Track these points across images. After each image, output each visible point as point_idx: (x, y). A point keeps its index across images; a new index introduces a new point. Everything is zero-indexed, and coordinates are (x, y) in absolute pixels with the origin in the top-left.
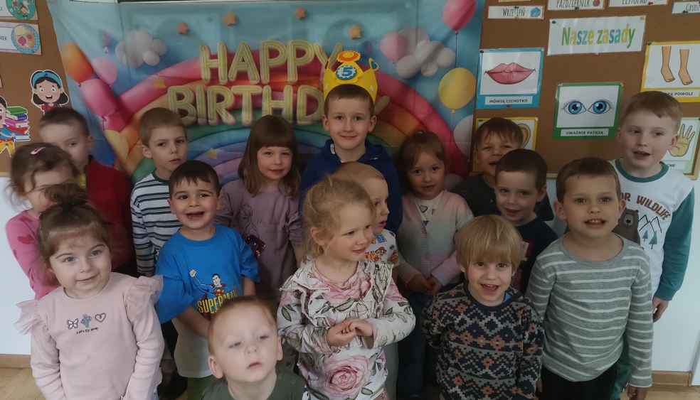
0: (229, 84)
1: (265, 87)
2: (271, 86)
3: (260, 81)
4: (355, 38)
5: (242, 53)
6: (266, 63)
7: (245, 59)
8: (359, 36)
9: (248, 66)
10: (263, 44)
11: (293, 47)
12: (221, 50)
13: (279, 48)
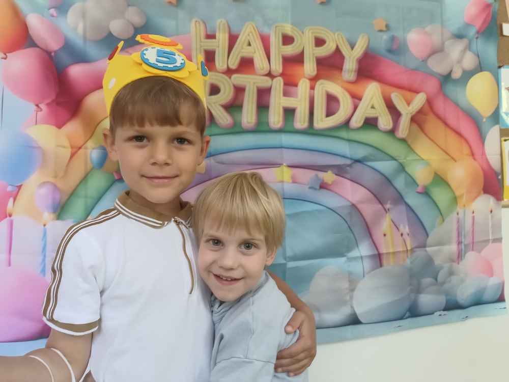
0: (229, 72)
1: (275, 80)
2: (284, 79)
3: (270, 71)
4: (381, 31)
5: (249, 35)
6: (278, 51)
7: (251, 43)
8: (384, 29)
9: (255, 52)
10: (276, 27)
11: (310, 35)
12: (221, 28)
13: (294, 34)
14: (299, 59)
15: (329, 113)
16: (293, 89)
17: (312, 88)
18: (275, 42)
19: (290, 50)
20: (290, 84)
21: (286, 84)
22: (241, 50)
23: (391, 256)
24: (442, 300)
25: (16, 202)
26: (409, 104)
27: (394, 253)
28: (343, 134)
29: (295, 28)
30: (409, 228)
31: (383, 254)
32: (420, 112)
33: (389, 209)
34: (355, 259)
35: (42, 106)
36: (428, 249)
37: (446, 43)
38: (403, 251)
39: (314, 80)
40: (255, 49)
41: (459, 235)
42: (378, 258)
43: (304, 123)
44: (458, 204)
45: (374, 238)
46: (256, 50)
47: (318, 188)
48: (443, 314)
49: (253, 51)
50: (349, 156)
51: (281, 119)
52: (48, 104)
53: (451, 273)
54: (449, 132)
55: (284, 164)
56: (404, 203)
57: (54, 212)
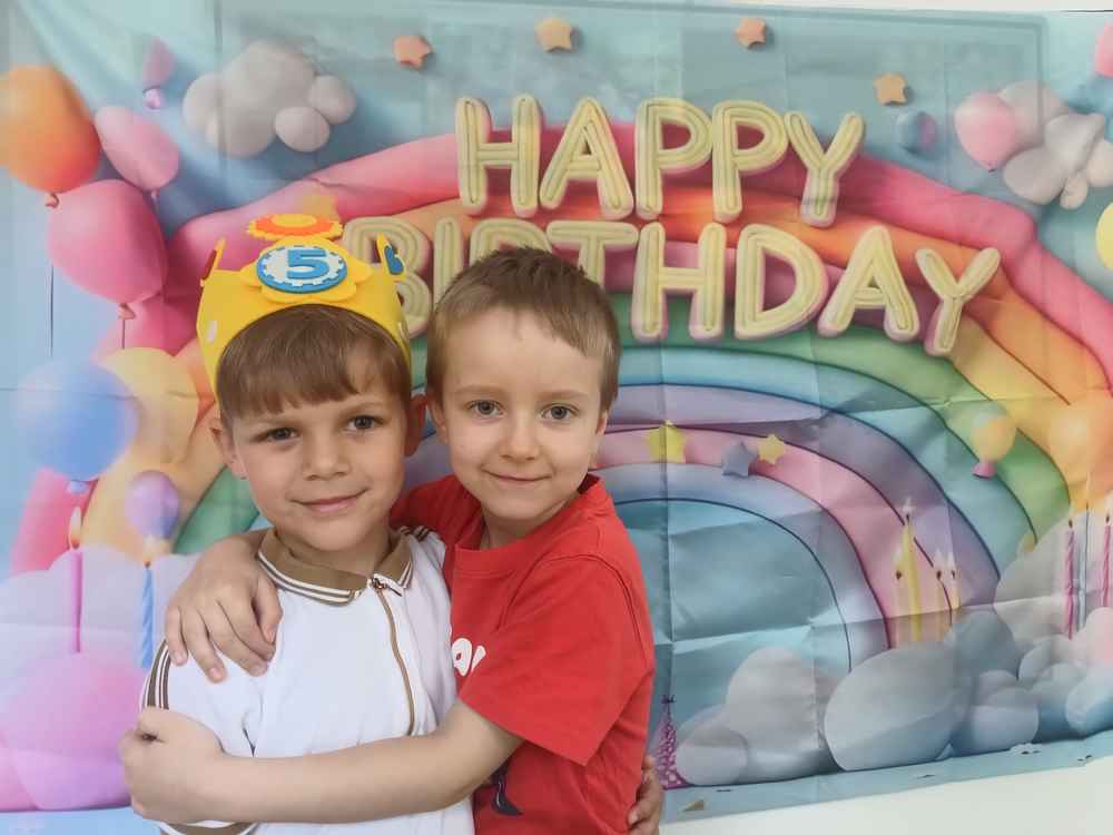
0: (542, 216)
1: (647, 229)
2: (664, 226)
3: (634, 210)
4: (893, 104)
5: (585, 128)
6: (653, 161)
7: (591, 148)
8: (902, 99)
9: (600, 168)
10: (648, 106)
11: (727, 121)
12: (523, 114)
13: (690, 120)
14: (699, 179)
15: (771, 301)
16: (686, 247)
17: (732, 244)
18: (646, 140)
19: (680, 159)
20: (680, 236)
21: (670, 238)
22: (569, 164)
23: (914, 624)
24: (1031, 719)
25: (86, 517)
26: (957, 277)
27: (920, 616)
28: (805, 348)
29: (691, 106)
30: (956, 561)
31: (893, 619)
32: (986, 292)
33: (908, 517)
34: (831, 629)
35: (135, 306)
36: (998, 606)
37: (1052, 125)
38: (941, 613)
39: (735, 224)
40: (599, 161)
41: (1072, 572)
42: (884, 629)
43: (713, 324)
44: (1073, 503)
45: (874, 581)
46: (603, 160)
47: (746, 474)
48: (1030, 751)
49: (597, 165)
50: (817, 401)
51: (660, 318)
52: (147, 303)
53: (1052, 658)
54: (1054, 335)
55: (668, 423)
56: (945, 501)
57: (167, 536)
